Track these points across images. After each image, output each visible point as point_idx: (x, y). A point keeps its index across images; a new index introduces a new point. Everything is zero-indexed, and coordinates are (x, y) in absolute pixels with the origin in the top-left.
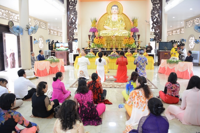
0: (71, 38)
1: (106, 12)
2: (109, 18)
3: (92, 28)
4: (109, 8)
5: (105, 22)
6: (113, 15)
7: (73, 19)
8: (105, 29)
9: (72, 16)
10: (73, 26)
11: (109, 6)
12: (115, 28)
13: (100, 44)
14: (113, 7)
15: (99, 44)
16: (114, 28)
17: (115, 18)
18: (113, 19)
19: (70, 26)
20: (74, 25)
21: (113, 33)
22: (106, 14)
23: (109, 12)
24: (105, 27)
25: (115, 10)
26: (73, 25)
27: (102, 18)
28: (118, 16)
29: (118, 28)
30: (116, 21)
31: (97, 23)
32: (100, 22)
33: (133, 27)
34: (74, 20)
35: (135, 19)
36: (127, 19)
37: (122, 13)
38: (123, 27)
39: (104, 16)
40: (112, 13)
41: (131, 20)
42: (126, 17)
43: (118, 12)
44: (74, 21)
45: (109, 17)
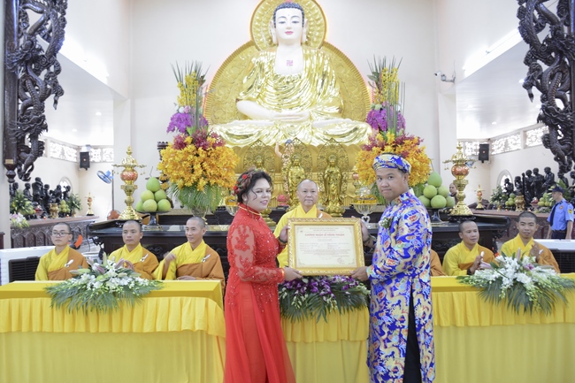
0: (28, 150)
1: (249, 39)
2: (261, 66)
3: (181, 110)
4: (259, 21)
5: (245, 81)
6: (280, 48)
7: (38, 37)
8: (245, 117)
9: (34, 18)
10: (42, 76)
11: (259, 11)
12: (293, 112)
13: (202, 182)
14: (280, 13)
15: (195, 184)
16: (285, 112)
17: (290, 63)
18: (281, 68)
19: (20, 75)
20: (45, 72)
21: (281, 134)
22: (249, 49)
23: (262, 39)
24: (244, 106)
25: (289, 23)
26: (37, 72)
27: (229, 66)
28: (306, 57)
29: (306, 111)
30: (295, 75)
31: (205, 88)
32: (218, 85)
33: (378, 107)
34: (47, 38)
35: (387, 67)
36: (346, 72)
37: (324, 44)
38: (329, 105)
39: (240, 56)
40: (274, 41)
41: (366, 72)
42: (339, 60)
43: (305, 40)
44: (43, 44)
45: (264, 60)
